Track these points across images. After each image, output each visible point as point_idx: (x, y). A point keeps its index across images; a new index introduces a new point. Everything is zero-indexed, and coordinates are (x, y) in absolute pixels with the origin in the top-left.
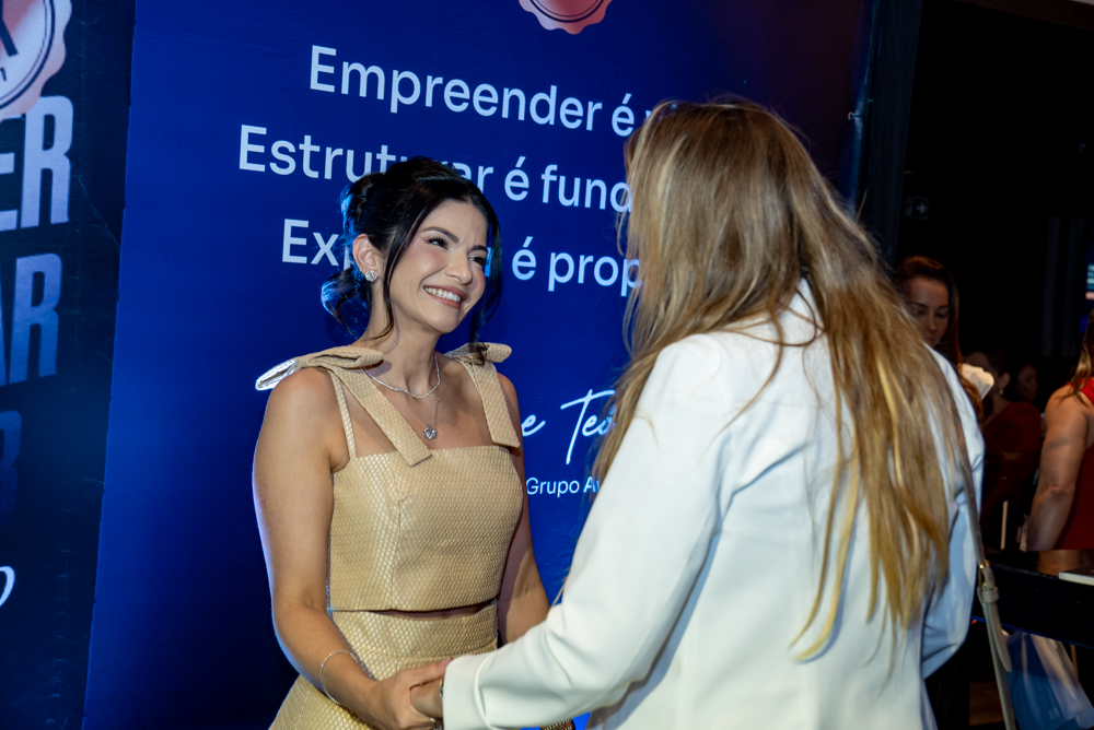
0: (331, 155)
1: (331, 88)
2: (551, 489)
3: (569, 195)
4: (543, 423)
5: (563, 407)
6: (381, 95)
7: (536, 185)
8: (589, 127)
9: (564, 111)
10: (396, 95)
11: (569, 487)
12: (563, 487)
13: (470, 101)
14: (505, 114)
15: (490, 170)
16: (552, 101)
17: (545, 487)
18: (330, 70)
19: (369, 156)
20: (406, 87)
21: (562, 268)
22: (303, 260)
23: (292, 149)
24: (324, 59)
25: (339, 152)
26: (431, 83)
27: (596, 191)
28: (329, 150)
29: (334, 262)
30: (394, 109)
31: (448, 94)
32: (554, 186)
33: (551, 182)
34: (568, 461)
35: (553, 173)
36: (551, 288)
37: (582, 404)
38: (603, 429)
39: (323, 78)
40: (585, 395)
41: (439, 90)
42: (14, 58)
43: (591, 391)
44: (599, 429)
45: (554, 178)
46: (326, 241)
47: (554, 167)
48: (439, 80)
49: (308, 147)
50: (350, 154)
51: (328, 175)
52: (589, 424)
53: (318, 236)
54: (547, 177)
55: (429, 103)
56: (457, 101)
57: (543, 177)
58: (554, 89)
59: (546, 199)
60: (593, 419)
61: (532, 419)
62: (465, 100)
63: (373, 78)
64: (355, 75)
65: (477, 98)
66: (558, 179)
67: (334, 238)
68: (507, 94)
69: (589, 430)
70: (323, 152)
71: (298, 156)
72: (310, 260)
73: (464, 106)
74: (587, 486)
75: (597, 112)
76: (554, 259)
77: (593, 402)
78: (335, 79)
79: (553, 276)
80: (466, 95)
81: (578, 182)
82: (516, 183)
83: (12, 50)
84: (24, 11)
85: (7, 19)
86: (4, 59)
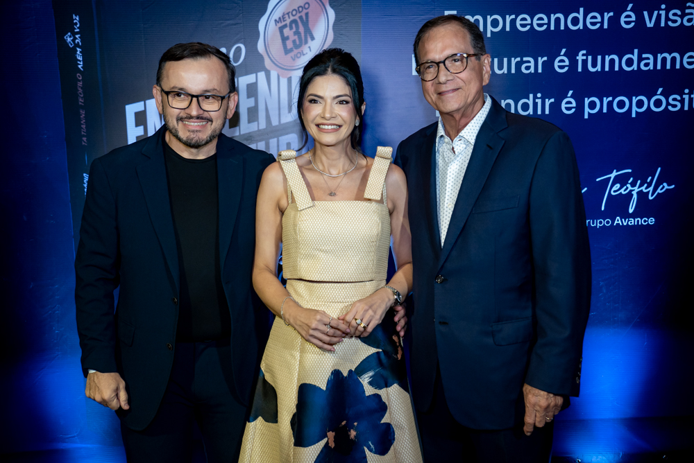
2: (593, 224)
3: (594, 65)
4: (585, 189)
5: (597, 180)
7: (573, 63)
8: (606, 26)
9: (588, 20)
10: (489, 28)
11: (604, 222)
12: (601, 223)
13: (531, 24)
14: (552, 28)
15: (545, 58)
16: (581, 16)
20: (495, 23)
21: (592, 105)
26: (508, 19)
27: (612, 61)
30: (489, 35)
31: (518, 22)
32: (585, 62)
33: (583, 60)
34: (603, 209)
35: (583, 55)
36: (586, 117)
37: (610, 178)
38: (625, 191)
40: (612, 173)
41: (513, 22)
42: (314, 41)
43: (615, 171)
44: (622, 191)
45: (585, 58)
47: (584, 52)
48: (513, 17)
52: (615, 188)
54: (580, 58)
55: (508, 29)
56: (523, 26)
57: (578, 58)
58: (581, 10)
59: (580, 69)
60: (618, 186)
62: (529, 24)
65: (535, 22)
66: (587, 58)
68: (553, 17)
69: (615, 191)
73: (528, 27)
74: (616, 222)
75: (610, 18)
76: (587, 101)
77: (616, 176)
79: (587, 110)
80: (529, 21)
81: (599, 58)
82: (561, 64)
83: (313, 38)
84: (316, 21)
85: (310, 26)
86: (310, 43)
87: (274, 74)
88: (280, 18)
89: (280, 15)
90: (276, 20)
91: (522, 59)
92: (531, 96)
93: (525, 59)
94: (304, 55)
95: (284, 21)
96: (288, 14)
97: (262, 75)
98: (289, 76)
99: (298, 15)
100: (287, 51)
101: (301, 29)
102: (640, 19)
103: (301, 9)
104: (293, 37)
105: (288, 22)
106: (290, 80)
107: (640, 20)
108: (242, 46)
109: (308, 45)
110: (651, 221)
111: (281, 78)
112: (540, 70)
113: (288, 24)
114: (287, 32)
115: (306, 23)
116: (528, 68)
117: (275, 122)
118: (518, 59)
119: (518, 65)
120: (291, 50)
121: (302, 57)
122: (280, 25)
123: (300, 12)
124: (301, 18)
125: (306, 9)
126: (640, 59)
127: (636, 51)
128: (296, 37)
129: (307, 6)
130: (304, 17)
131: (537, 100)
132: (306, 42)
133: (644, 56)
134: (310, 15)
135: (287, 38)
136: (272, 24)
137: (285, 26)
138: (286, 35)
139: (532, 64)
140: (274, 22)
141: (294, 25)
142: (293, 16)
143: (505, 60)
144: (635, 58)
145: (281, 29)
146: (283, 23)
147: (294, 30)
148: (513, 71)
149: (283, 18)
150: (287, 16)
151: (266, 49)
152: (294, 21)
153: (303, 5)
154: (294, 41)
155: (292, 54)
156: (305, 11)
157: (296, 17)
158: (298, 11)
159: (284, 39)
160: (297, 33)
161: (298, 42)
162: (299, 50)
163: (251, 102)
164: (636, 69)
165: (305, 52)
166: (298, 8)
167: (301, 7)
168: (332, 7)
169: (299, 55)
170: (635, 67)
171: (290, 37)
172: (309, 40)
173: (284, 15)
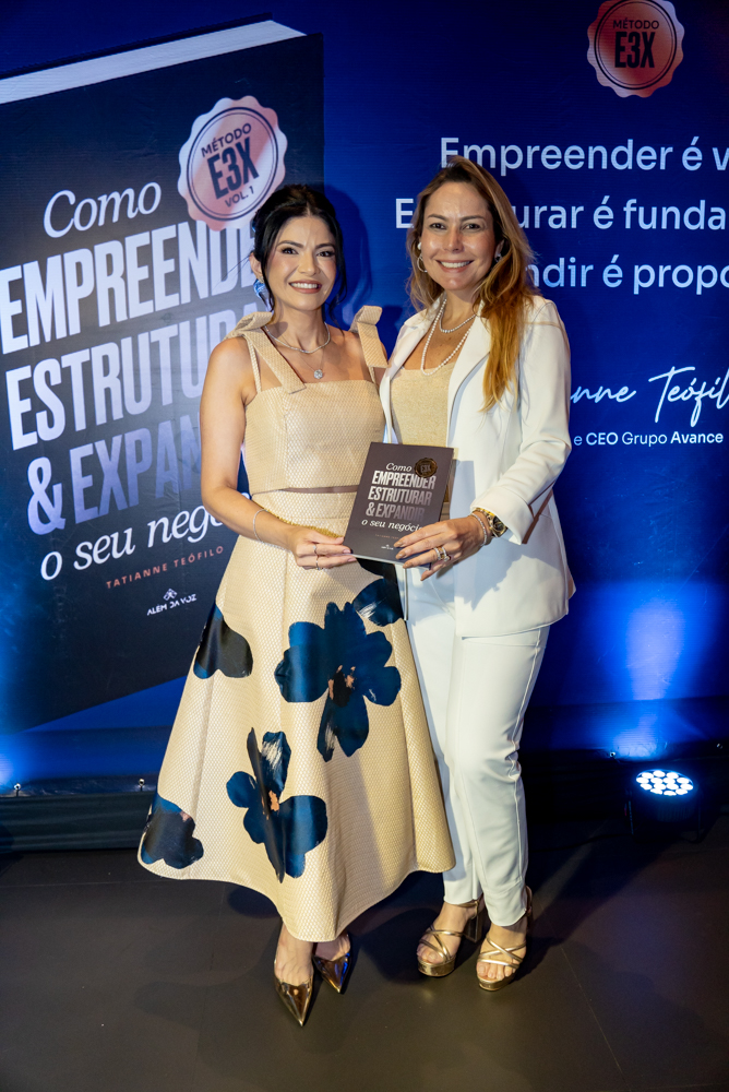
2: (643, 441)
3: (647, 220)
4: (634, 392)
5: (650, 380)
6: (493, 165)
7: (619, 216)
8: (663, 167)
9: (640, 158)
10: (504, 163)
11: (658, 439)
12: (653, 439)
13: (562, 160)
14: (591, 166)
15: (581, 209)
16: (629, 151)
17: (638, 439)
20: (512, 157)
21: (644, 276)
24: (450, 146)
26: (531, 151)
27: (671, 216)
30: (503, 173)
31: (544, 157)
32: (635, 216)
33: (632, 212)
34: (656, 420)
35: (633, 205)
36: (636, 292)
37: (667, 378)
38: (686, 395)
40: (668, 371)
41: (537, 156)
42: (257, 179)
43: (674, 368)
44: (683, 396)
45: (634, 209)
47: (634, 201)
48: (537, 148)
52: (673, 392)
54: (628, 209)
55: (530, 165)
56: (551, 161)
57: (625, 209)
58: (630, 142)
59: (628, 226)
60: (676, 389)
61: (625, 390)
62: (558, 160)
63: (486, 155)
64: (473, 154)
65: (567, 157)
66: (638, 210)
68: (592, 151)
69: (672, 397)
73: (558, 164)
74: (674, 439)
75: (668, 155)
76: (637, 270)
77: (675, 376)
79: (637, 282)
80: (559, 156)
81: (654, 210)
82: (602, 217)
83: (256, 175)
84: (261, 149)
85: (252, 157)
86: (252, 181)
87: (201, 226)
88: (209, 146)
89: (210, 142)
90: (203, 149)
91: (549, 208)
92: (562, 260)
93: (553, 208)
94: (243, 198)
95: (215, 150)
96: (220, 139)
97: (184, 227)
98: (223, 228)
99: (235, 141)
100: (219, 193)
101: (240, 162)
102: (709, 158)
103: (238, 133)
104: (227, 173)
105: (220, 151)
106: (223, 234)
107: (708, 160)
108: (157, 187)
109: (248, 185)
110: (719, 438)
111: (211, 232)
112: (574, 225)
113: (221, 155)
114: (219, 165)
115: (246, 155)
116: (557, 221)
117: (203, 294)
118: (544, 208)
119: (545, 217)
120: (225, 192)
121: (241, 201)
122: (209, 155)
123: (237, 138)
124: (238, 145)
125: (246, 133)
126: (708, 214)
127: (703, 203)
128: (232, 174)
129: (247, 129)
130: (243, 145)
131: (570, 267)
132: (246, 181)
133: (713, 210)
134: (252, 143)
135: (220, 174)
136: (198, 153)
137: (217, 157)
138: (217, 170)
139: (563, 216)
140: (201, 152)
141: (228, 156)
142: (228, 142)
143: (527, 209)
144: (701, 212)
145: (211, 162)
146: (214, 153)
147: (229, 162)
148: (537, 225)
149: (214, 146)
150: (218, 143)
151: (190, 190)
152: (229, 151)
153: (241, 128)
154: (229, 179)
155: (226, 197)
156: (244, 136)
157: (233, 145)
158: (234, 135)
159: (216, 176)
160: (233, 167)
161: (234, 181)
162: (237, 192)
163: (170, 266)
164: (702, 228)
165: (244, 195)
166: (235, 131)
167: (238, 130)
169: (236, 199)
170: (701, 225)
171: (223, 173)
172: (251, 176)
173: (214, 141)
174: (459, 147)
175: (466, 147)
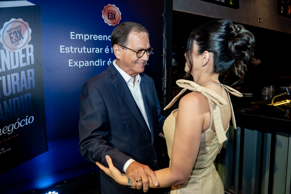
0: (75, 49)
1: (74, 38)
6: (83, 39)
10: (85, 38)
15: (102, 49)
18: (74, 35)
19: (82, 48)
20: (87, 37)
22: (72, 66)
23: (69, 48)
24: (73, 34)
25: (77, 48)
26: (91, 36)
28: (75, 48)
29: (78, 66)
30: (85, 40)
31: (94, 37)
39: (73, 37)
41: (92, 37)
46: (76, 62)
48: (92, 35)
49: (71, 48)
50: (78, 48)
51: (75, 52)
53: (74, 62)
55: (91, 39)
56: (95, 38)
63: (81, 36)
64: (78, 36)
65: (99, 37)
67: (77, 62)
68: (104, 36)
70: (74, 49)
71: (70, 50)
72: (74, 66)
73: (97, 39)
78: (75, 37)
80: (97, 37)
82: (107, 50)
83: (23, 38)
84: (24, 32)
85: (22, 34)
86: (22, 40)
87: (7, 51)
88: (9, 30)
89: (9, 29)
90: (7, 31)
92: (99, 60)
93: (96, 48)
94: (20, 44)
95: (11, 31)
96: (12, 29)
97: (2, 51)
98: (14, 52)
99: (17, 30)
100: (13, 43)
101: (18, 35)
103: (18, 28)
105: (12, 32)
106: (14, 53)
109: (21, 41)
111: (11, 53)
112: (101, 52)
113: (13, 33)
114: (12, 35)
115: (20, 33)
116: (97, 51)
117: (9, 69)
118: (94, 48)
119: (95, 50)
120: (14, 42)
121: (19, 45)
122: (9, 33)
123: (17, 29)
124: (18, 31)
128: (16, 38)
129: (20, 27)
130: (19, 31)
132: (20, 40)
134: (22, 30)
135: (13, 38)
136: (6, 32)
137: (12, 33)
140: (7, 32)
141: (15, 33)
142: (15, 30)
143: (90, 49)
145: (10, 34)
146: (11, 32)
147: (15, 35)
148: (93, 52)
149: (11, 30)
150: (12, 30)
151: (4, 41)
152: (15, 32)
153: (18, 26)
154: (15, 39)
155: (15, 44)
156: (19, 28)
157: (16, 30)
158: (17, 28)
159: (11, 38)
160: (16, 36)
161: (17, 39)
162: (18, 42)
165: (20, 43)
166: (17, 27)
167: (18, 27)
168: (30, 27)
169: (18, 44)
172: (22, 39)
173: (11, 29)
174: (75, 34)
175: (76, 34)
